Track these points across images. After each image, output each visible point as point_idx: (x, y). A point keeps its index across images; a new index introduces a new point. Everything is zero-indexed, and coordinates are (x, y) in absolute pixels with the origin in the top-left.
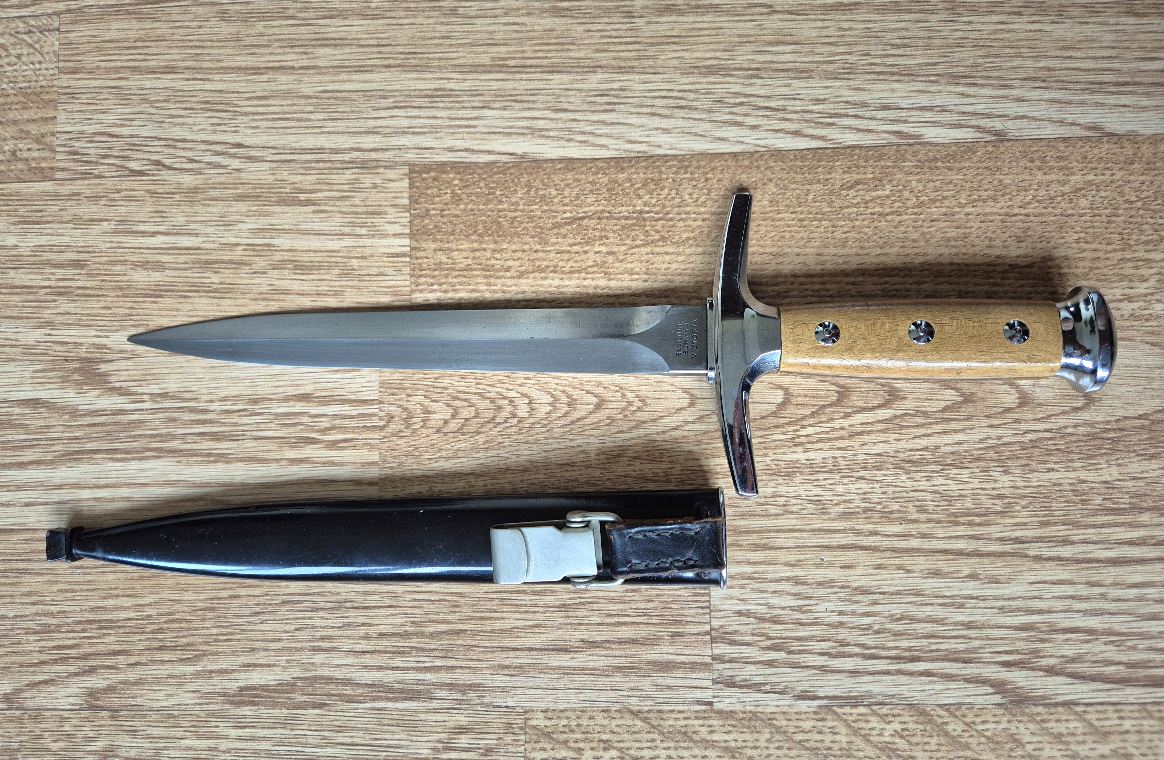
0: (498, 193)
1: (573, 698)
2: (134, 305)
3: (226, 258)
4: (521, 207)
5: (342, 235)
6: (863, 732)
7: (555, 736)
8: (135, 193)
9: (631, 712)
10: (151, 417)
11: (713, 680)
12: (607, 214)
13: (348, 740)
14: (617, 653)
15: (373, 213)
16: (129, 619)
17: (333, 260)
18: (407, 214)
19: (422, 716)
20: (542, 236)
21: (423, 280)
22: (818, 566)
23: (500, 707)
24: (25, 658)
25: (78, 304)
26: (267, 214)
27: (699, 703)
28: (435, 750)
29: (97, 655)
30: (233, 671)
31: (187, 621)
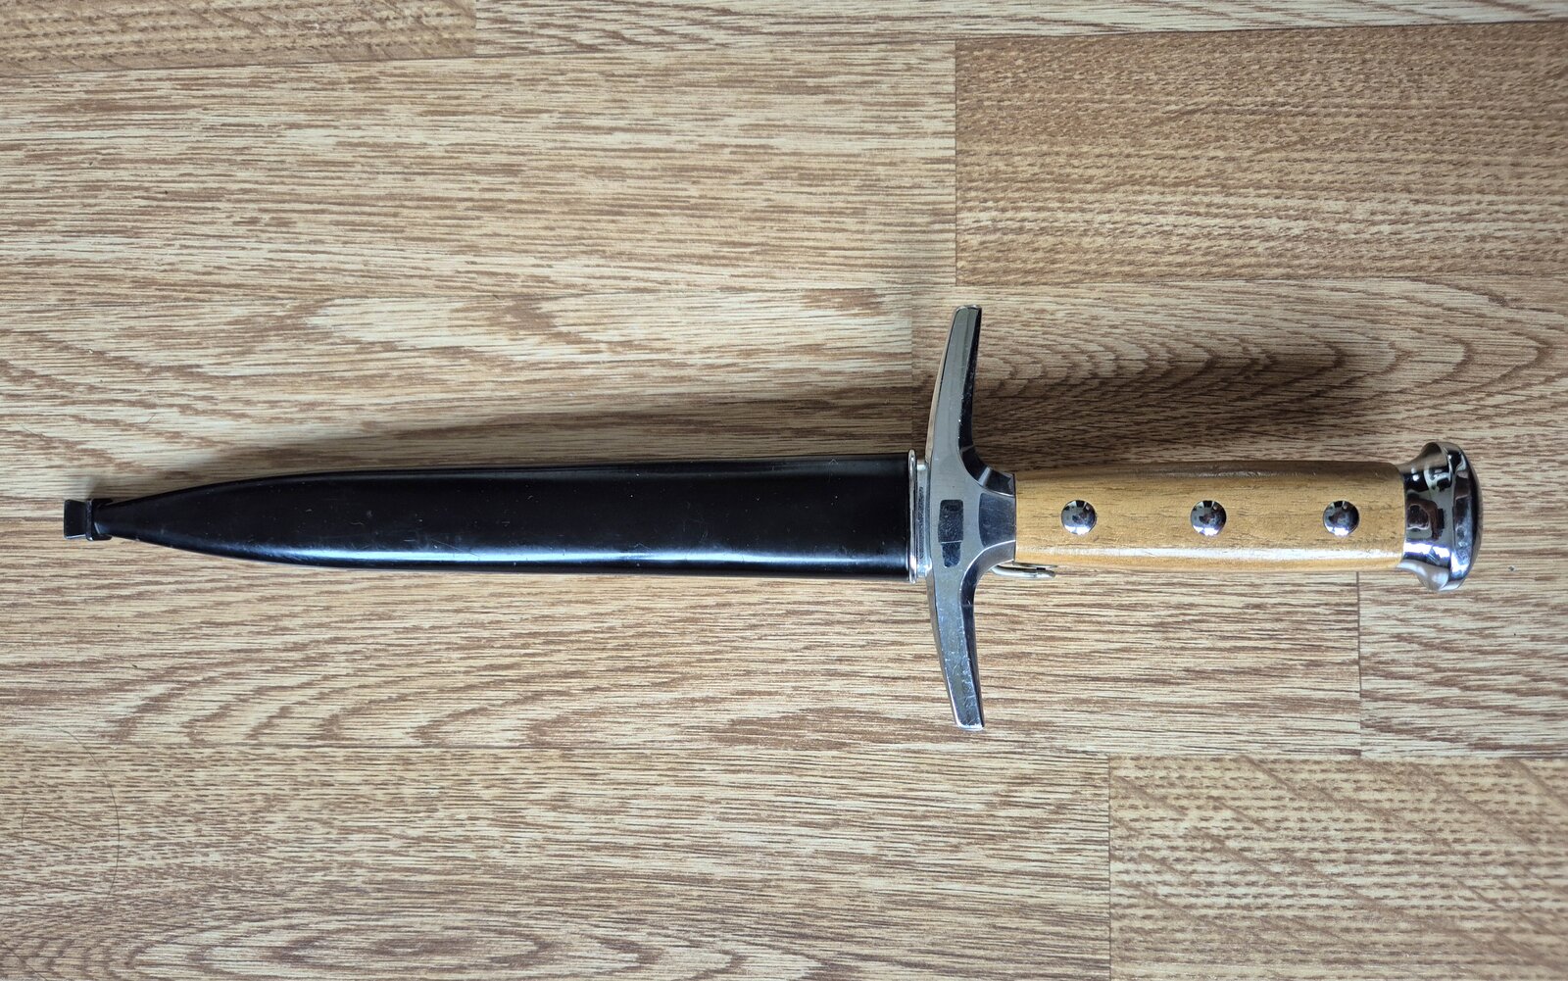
0: (1077, 77)
1: (1174, 743)
2: (585, 225)
3: (708, 163)
4: (1108, 97)
5: (863, 133)
6: (1559, 792)
7: (1149, 791)
8: (585, 75)
9: (1251, 761)
10: (610, 372)
11: (1361, 722)
12: (1226, 107)
13: (876, 791)
14: (1233, 686)
15: (905, 104)
16: (586, 632)
17: (852, 166)
18: (953, 106)
19: (972, 762)
20: (1138, 135)
21: (973, 194)
22: (1506, 577)
23: (1076, 752)
24: (448, 682)
25: (510, 223)
26: (764, 106)
27: (1342, 752)
28: (988, 804)
29: (543, 677)
30: (723, 700)
31: (660, 635)
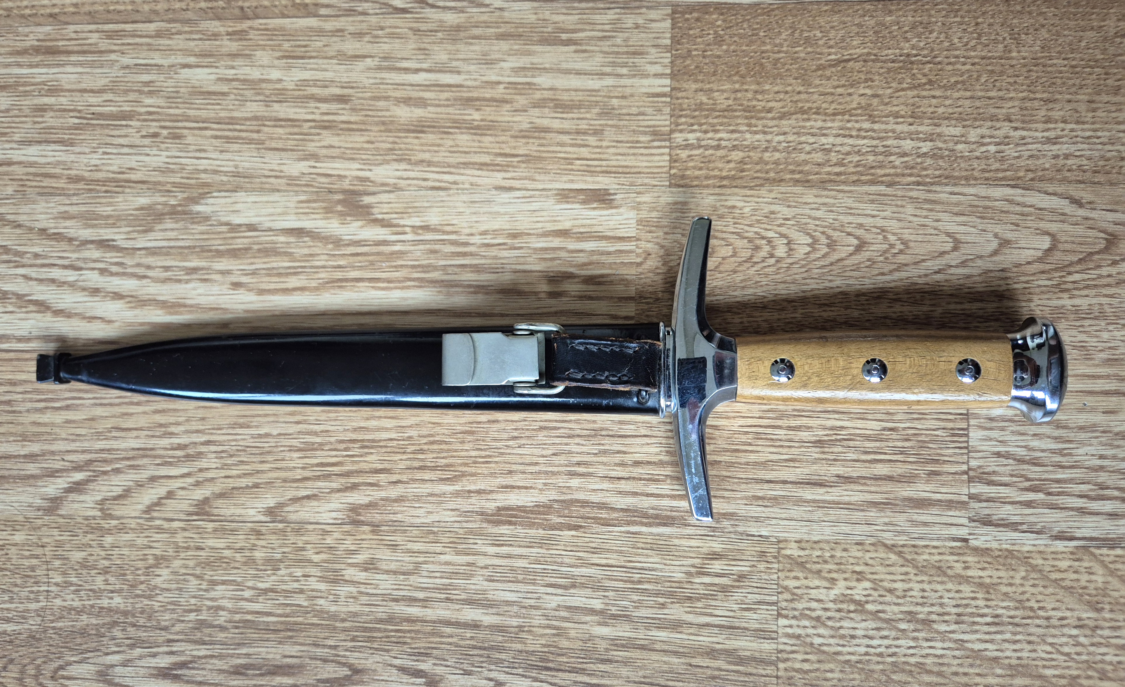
0: (762, 34)
1: (828, 531)
2: (397, 140)
3: (488, 96)
4: (785, 49)
5: (602, 74)
6: (1119, 573)
7: (808, 566)
8: (398, 30)
9: (885, 546)
10: (412, 248)
11: (969, 518)
12: (873, 57)
13: (604, 562)
14: (873, 489)
15: (634, 53)
16: (391, 440)
17: (594, 99)
18: (669, 55)
19: (676, 542)
20: (806, 77)
21: (683, 120)
22: (1080, 410)
23: (753, 536)
24: (289, 475)
25: (342, 138)
26: (529, 53)
27: (955, 539)
28: (689, 574)
29: (360, 472)
30: (492, 492)
31: (446, 443)
